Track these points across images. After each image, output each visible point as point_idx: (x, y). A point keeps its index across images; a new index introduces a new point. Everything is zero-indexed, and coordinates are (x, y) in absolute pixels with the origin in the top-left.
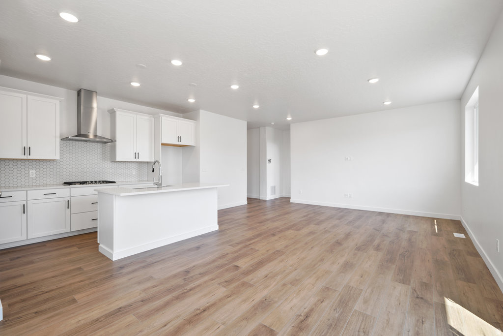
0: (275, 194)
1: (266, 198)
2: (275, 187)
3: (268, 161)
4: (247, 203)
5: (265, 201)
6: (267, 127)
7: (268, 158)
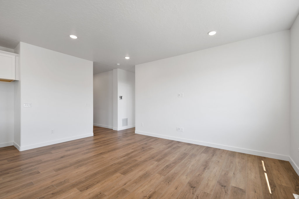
0: (127, 125)
1: (117, 129)
2: (127, 120)
3: (119, 98)
4: (93, 135)
5: (116, 132)
6: (118, 69)
7: (119, 95)
